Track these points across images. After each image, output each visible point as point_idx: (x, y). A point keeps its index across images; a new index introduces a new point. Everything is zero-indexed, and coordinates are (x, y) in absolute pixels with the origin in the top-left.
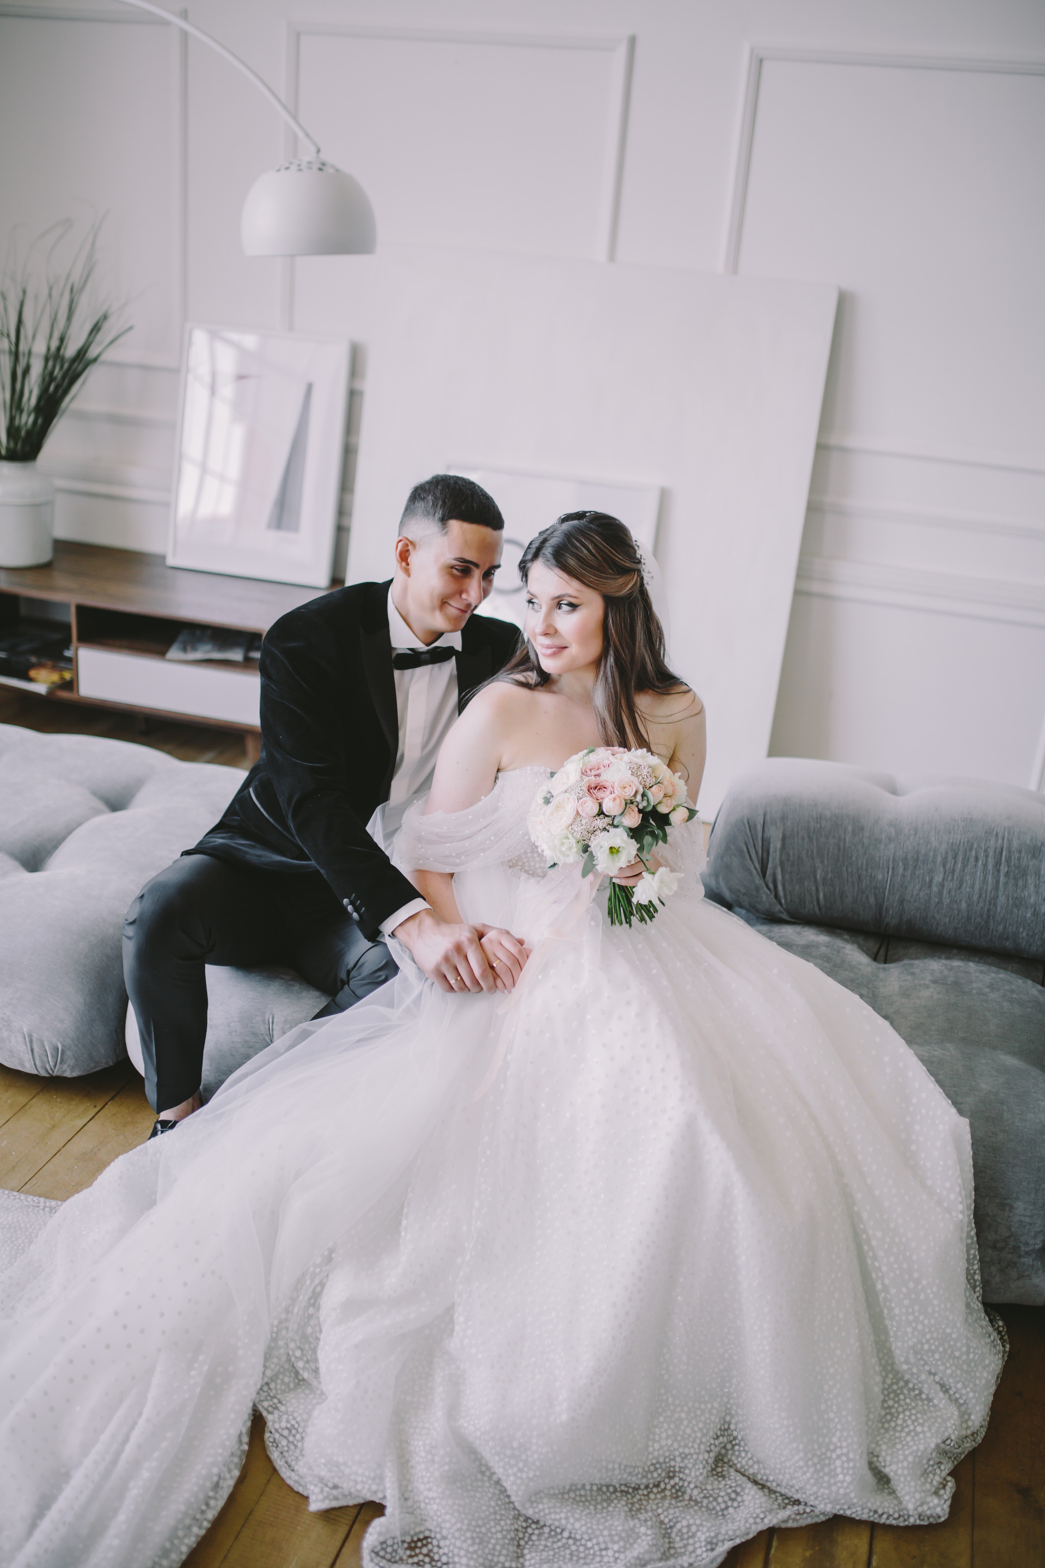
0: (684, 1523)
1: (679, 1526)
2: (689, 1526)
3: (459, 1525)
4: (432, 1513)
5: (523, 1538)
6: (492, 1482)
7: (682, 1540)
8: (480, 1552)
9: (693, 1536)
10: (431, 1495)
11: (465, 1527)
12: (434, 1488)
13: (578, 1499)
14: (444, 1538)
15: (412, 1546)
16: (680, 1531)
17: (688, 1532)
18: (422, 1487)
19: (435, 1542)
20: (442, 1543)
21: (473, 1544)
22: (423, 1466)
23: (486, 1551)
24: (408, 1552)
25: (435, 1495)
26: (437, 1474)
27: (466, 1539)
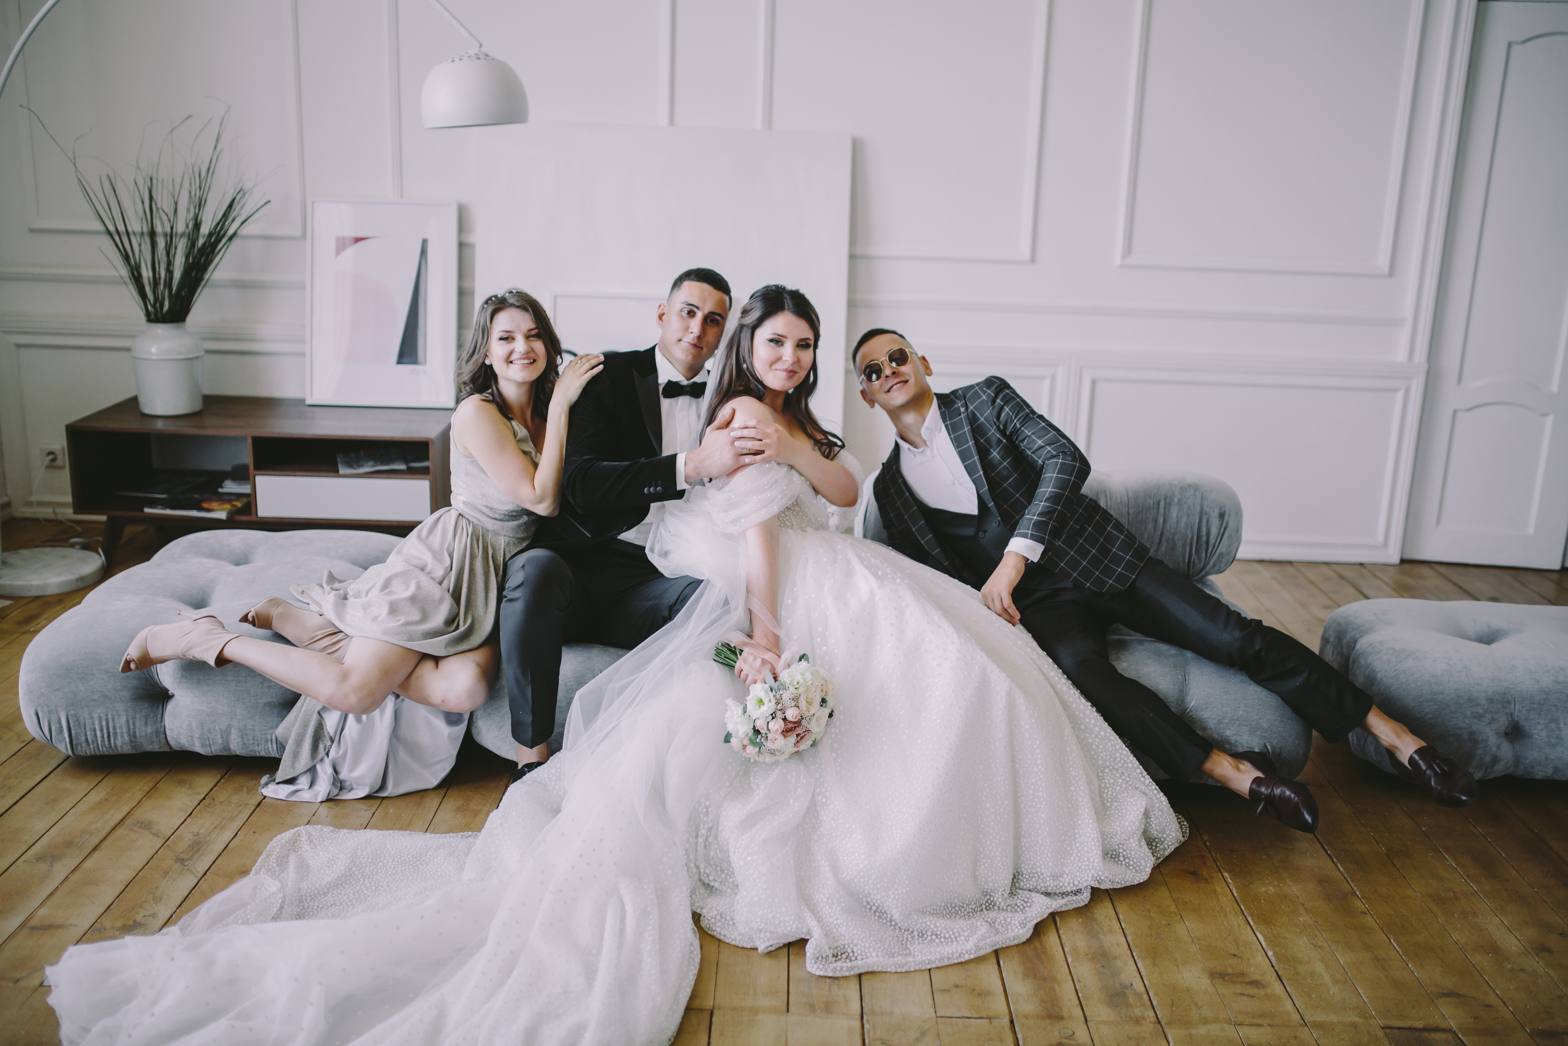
0: (1002, 918)
1: (998, 920)
2: (1005, 919)
3: (864, 935)
4: (843, 932)
5: (903, 940)
6: (872, 912)
7: (1003, 926)
8: (882, 948)
9: (1010, 923)
10: (839, 922)
11: (868, 935)
12: (840, 917)
13: (932, 912)
14: (856, 945)
15: (835, 956)
16: (1000, 923)
17: (1005, 923)
18: (831, 920)
19: (849, 950)
20: (855, 949)
21: (876, 944)
22: (827, 907)
23: (886, 947)
24: (834, 959)
25: (842, 921)
26: (839, 909)
27: (871, 942)
